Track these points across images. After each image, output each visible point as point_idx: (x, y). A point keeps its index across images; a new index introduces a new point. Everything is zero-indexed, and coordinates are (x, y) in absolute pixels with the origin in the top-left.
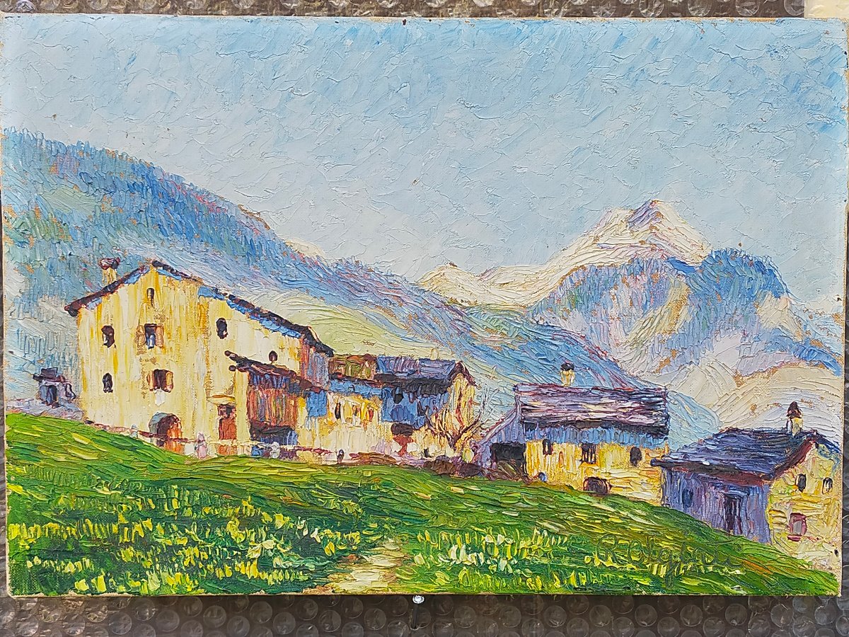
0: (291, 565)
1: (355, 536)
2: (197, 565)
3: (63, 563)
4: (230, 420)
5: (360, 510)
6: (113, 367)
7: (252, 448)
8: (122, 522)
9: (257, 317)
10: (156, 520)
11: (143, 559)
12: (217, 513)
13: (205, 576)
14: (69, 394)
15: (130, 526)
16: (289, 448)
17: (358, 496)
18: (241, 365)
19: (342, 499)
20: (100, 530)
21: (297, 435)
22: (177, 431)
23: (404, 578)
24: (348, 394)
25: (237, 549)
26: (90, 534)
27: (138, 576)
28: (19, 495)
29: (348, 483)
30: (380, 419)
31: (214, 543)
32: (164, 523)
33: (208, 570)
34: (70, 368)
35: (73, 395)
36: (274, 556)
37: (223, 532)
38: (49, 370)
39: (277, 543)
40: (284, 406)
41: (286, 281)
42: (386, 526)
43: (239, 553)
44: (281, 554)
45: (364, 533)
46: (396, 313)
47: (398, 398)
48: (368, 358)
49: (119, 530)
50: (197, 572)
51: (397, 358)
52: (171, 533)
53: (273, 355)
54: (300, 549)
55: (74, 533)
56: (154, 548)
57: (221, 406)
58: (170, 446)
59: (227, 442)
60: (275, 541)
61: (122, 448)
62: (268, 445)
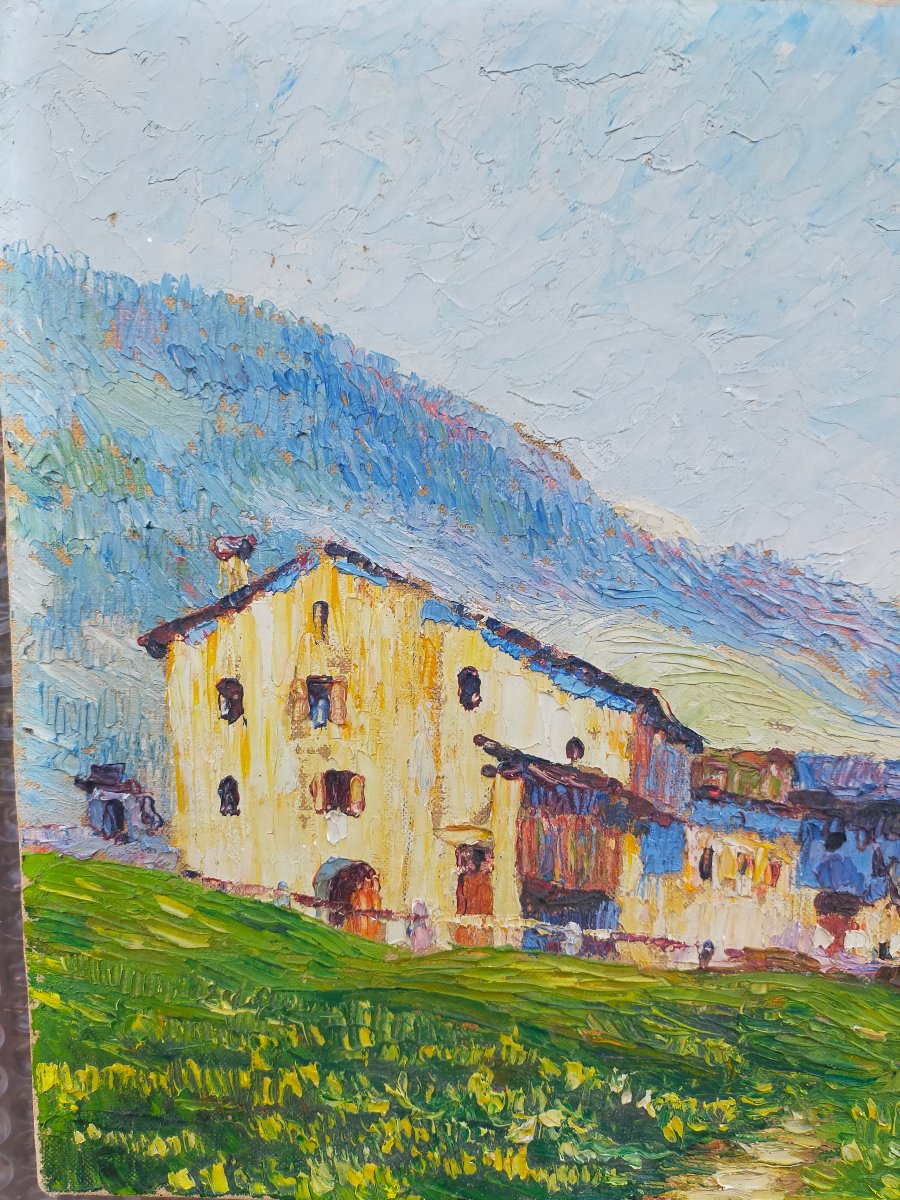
0: (594, 1156)
1: (727, 1107)
2: (408, 1150)
3: (143, 1138)
4: (480, 875)
5: (739, 1059)
6: (239, 763)
7: (525, 933)
8: (259, 1067)
9: (544, 667)
10: (326, 1067)
11: (300, 1138)
12: (449, 1057)
13: (422, 1172)
14: (148, 816)
15: (275, 1076)
16: (602, 935)
17: (736, 1032)
18: (507, 766)
19: (703, 1037)
20: (215, 1080)
21: (619, 911)
22: (370, 896)
23: (818, 1185)
24: (729, 828)
25: (489, 1126)
26: (196, 1087)
27: (292, 1167)
28: (54, 1011)
29: (719, 1007)
30: (794, 882)
31: (441, 1113)
32: (342, 1073)
33: (428, 1162)
34: (150, 764)
35: (157, 819)
36: (562, 1140)
37: (461, 1093)
38: (108, 769)
39: (568, 1116)
40: (594, 850)
41: (610, 593)
42: (790, 1089)
43: (492, 1132)
44: (575, 1136)
45: (745, 1100)
46: (843, 664)
47: (835, 841)
48: (778, 757)
49: (252, 1082)
50: (407, 1163)
51: (840, 759)
52: (355, 1092)
53: (575, 747)
54: (614, 1128)
55: (163, 1082)
56: (322, 1117)
57: (463, 847)
58: (357, 926)
59: (473, 921)
60: (564, 1113)
61: (259, 927)
62: (555, 928)
